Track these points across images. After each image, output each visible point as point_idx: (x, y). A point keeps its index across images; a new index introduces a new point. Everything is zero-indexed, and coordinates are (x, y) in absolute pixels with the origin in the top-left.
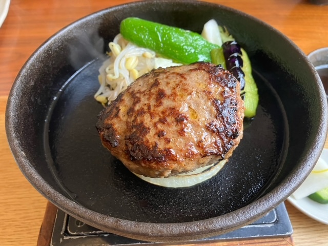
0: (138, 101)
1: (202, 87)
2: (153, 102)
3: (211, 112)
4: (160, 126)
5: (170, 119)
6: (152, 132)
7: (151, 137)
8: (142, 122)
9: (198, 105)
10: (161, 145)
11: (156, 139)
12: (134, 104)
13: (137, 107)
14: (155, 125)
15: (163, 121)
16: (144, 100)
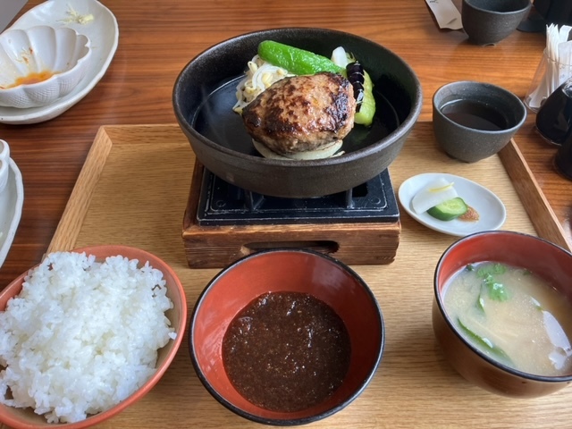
0: (275, 93)
1: (323, 84)
2: (286, 94)
3: (328, 100)
4: (290, 108)
5: (298, 104)
6: (285, 112)
7: (284, 115)
8: (278, 106)
9: (318, 95)
10: (291, 120)
11: (288, 116)
12: (272, 96)
13: (274, 97)
14: (287, 107)
15: (293, 104)
16: (279, 93)
